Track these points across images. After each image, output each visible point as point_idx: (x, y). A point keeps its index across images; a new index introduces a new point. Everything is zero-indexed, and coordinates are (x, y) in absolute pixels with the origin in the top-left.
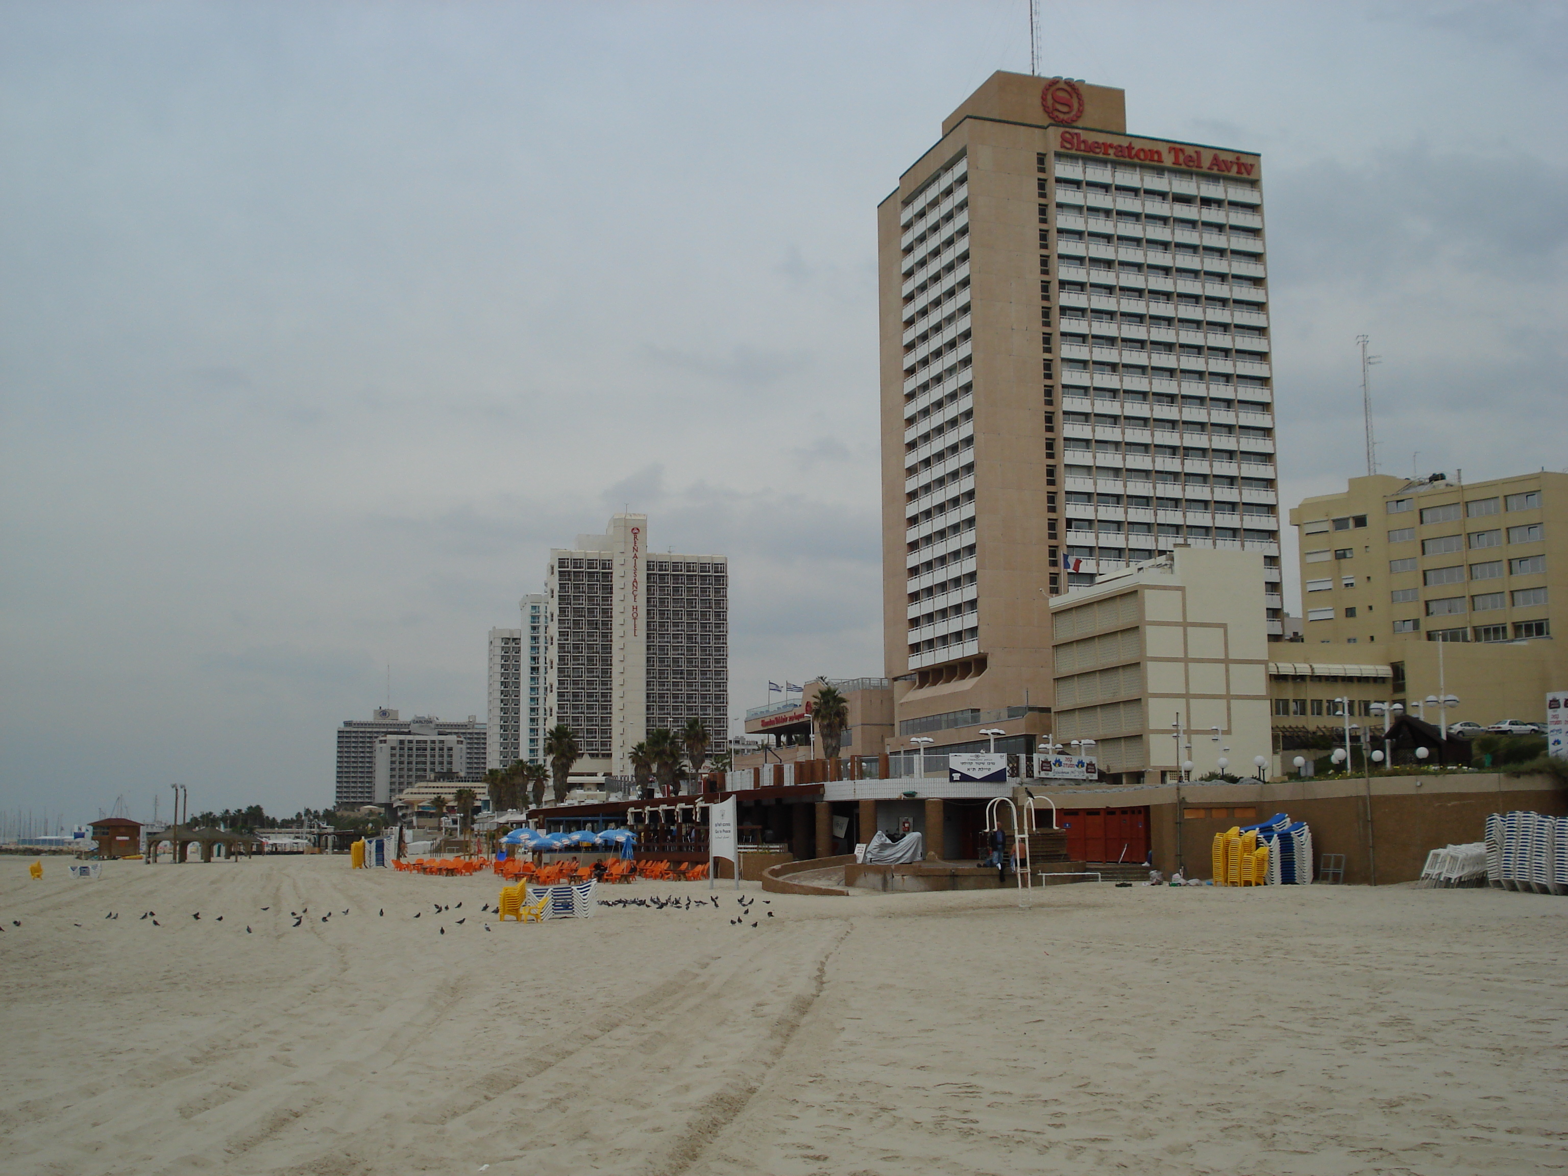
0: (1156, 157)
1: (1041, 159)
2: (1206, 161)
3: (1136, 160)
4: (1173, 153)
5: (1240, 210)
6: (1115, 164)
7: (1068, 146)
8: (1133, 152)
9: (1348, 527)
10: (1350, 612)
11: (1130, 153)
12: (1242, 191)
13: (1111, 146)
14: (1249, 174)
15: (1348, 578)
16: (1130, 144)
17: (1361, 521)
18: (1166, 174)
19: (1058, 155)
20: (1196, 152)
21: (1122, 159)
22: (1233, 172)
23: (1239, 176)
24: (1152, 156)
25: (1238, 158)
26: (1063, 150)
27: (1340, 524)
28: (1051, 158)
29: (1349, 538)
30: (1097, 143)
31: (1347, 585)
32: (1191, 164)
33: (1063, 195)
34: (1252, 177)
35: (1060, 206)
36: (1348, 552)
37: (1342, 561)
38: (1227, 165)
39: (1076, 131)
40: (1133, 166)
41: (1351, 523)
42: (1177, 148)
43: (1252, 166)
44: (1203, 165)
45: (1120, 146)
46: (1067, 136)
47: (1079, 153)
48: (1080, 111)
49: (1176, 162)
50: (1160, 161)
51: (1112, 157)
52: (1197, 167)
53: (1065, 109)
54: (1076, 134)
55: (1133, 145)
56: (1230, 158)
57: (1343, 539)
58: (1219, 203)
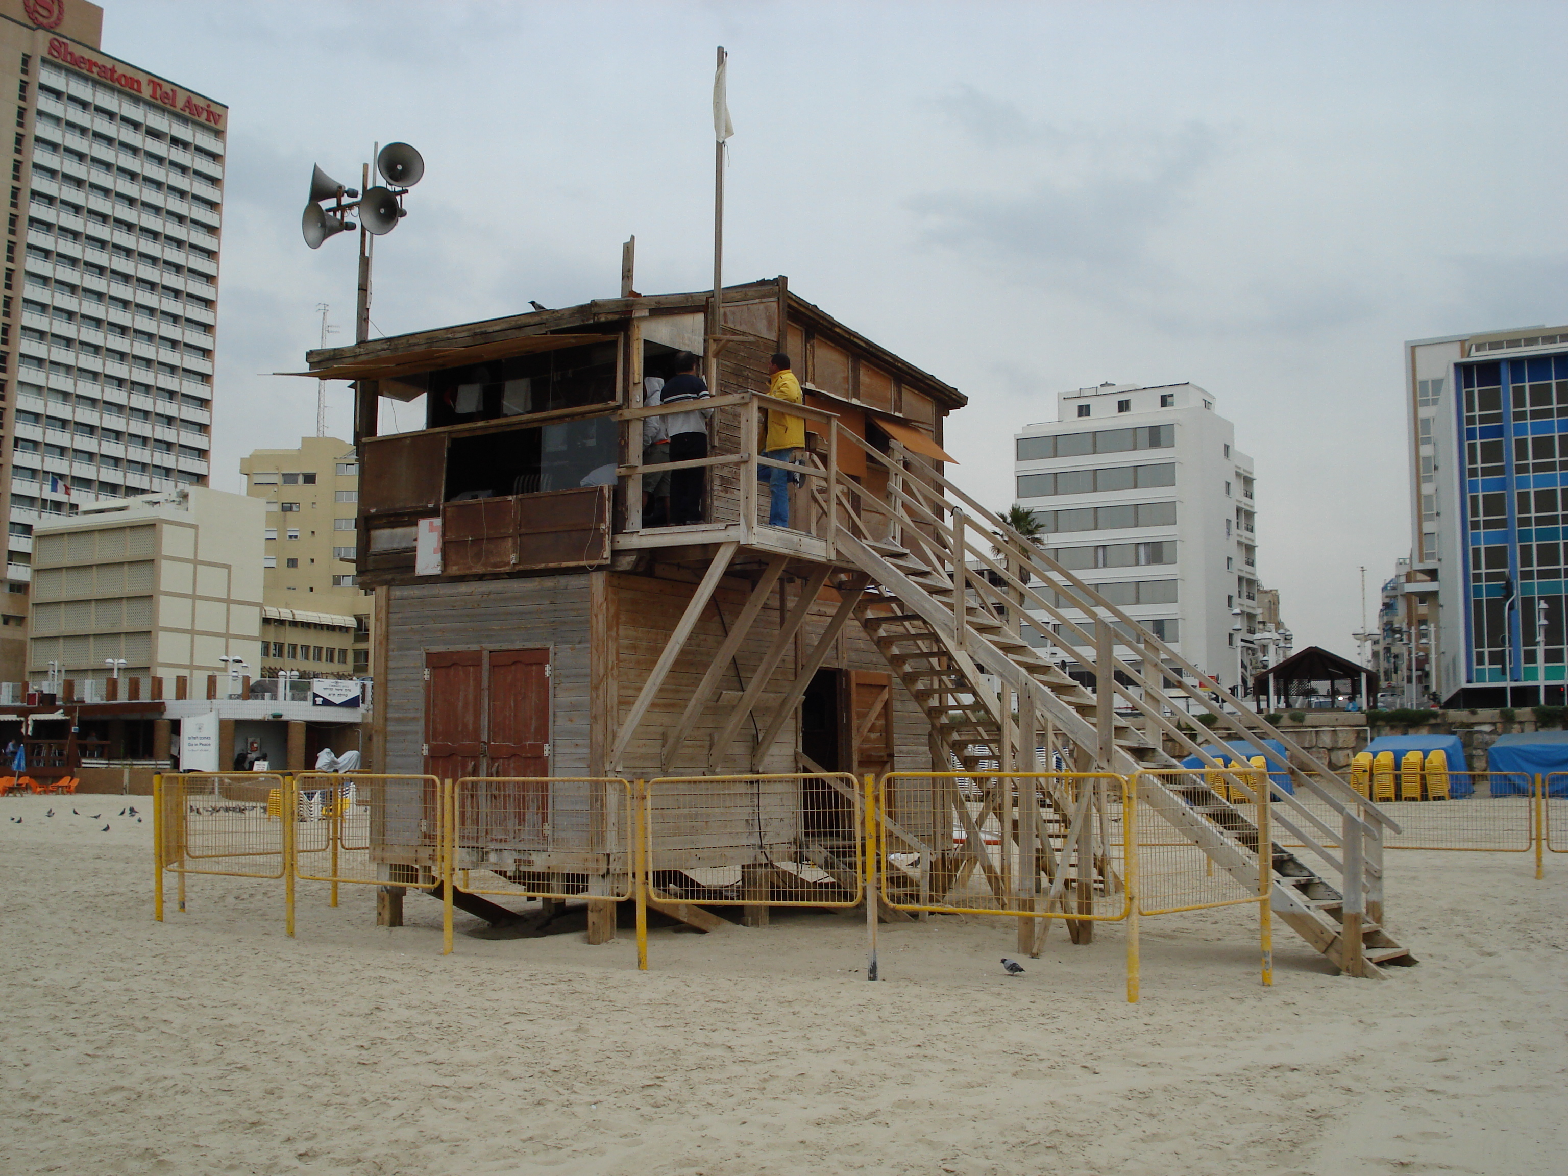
0: (136, 86)
1: (26, 60)
2: (180, 102)
3: (117, 85)
4: (151, 85)
5: (204, 156)
6: (96, 83)
7: (55, 54)
8: (116, 76)
9: (296, 482)
10: (292, 563)
11: (112, 75)
12: (208, 139)
13: (96, 64)
14: (216, 123)
15: (293, 530)
16: (114, 66)
17: (310, 479)
18: (141, 104)
19: (44, 61)
20: (172, 90)
21: (103, 80)
22: (203, 119)
23: (207, 123)
24: (133, 85)
25: (209, 106)
26: (50, 57)
27: (290, 478)
28: (36, 62)
29: (298, 492)
30: (83, 58)
31: (291, 537)
32: (167, 101)
33: (46, 103)
34: (219, 127)
35: (40, 113)
36: (294, 506)
37: (289, 513)
38: (197, 110)
39: (65, 41)
40: (112, 89)
41: (301, 479)
42: (156, 82)
43: (219, 116)
44: (177, 104)
45: (104, 67)
46: (56, 43)
47: (65, 64)
48: (59, 19)
49: (153, 96)
50: (139, 91)
51: (95, 76)
52: (172, 105)
53: (45, 13)
54: (64, 43)
55: (116, 69)
56: (202, 103)
57: (291, 493)
58: (185, 145)
